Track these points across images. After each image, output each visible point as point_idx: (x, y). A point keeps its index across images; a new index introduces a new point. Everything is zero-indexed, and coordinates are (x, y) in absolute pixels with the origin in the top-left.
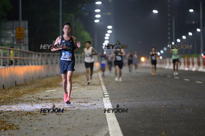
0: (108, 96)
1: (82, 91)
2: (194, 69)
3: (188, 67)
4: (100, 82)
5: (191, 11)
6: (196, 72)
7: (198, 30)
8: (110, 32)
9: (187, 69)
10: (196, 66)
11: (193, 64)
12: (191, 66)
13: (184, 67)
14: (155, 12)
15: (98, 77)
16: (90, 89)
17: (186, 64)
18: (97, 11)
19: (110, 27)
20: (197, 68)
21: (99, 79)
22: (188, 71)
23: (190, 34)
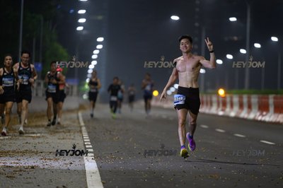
0: (92, 150)
1: (50, 141)
2: (233, 114)
3: (223, 110)
4: (81, 127)
5: (233, 19)
6: (237, 118)
7: (243, 51)
8: (100, 47)
9: (221, 113)
10: (236, 108)
11: (232, 106)
12: (228, 109)
13: (217, 109)
14: (175, 18)
15: (78, 118)
16: (64, 139)
17: (221, 105)
18: (82, 12)
19: (100, 39)
20: (237, 113)
21: (79, 123)
22: (222, 116)
23: (230, 57)
